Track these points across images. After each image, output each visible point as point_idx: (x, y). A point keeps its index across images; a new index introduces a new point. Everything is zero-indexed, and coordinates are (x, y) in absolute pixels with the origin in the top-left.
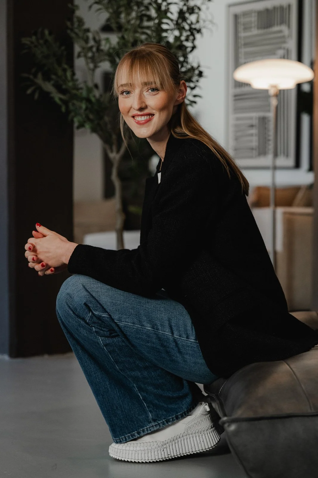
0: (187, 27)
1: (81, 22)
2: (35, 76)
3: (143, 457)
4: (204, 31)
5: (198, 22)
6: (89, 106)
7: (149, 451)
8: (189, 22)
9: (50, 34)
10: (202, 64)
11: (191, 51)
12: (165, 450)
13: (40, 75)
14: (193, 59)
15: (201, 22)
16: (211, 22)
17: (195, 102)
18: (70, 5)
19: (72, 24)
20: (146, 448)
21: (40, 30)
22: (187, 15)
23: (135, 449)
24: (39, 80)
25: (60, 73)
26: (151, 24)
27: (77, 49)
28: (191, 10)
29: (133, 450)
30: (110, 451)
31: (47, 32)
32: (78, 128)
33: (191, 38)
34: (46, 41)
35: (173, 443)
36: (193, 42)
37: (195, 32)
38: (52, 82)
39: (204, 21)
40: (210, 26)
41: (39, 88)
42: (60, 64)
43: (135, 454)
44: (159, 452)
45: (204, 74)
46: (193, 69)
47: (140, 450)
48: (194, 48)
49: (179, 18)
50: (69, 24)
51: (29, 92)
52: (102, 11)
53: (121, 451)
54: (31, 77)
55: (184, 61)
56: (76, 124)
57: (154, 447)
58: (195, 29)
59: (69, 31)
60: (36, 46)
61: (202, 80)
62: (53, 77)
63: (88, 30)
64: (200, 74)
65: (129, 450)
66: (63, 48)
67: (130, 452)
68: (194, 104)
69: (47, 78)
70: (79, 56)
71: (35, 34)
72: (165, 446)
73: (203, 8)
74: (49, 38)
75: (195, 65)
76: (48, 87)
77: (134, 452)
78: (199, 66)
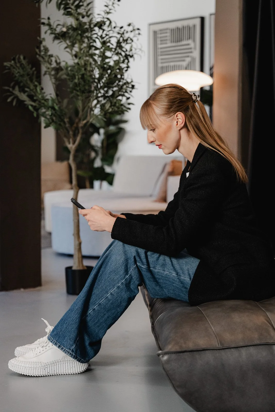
0: (123, 54)
1: (46, 50)
2: (14, 88)
3: (30, 372)
4: (135, 56)
5: (131, 50)
6: (54, 112)
7: (35, 368)
8: (124, 49)
9: (24, 58)
10: (134, 80)
11: (126, 70)
12: (46, 369)
13: (17, 88)
14: (127, 76)
15: (133, 49)
16: (140, 49)
17: (130, 109)
18: (38, 38)
19: (40, 51)
20: (33, 366)
21: (17, 57)
22: (123, 45)
23: (25, 366)
24: (16, 92)
25: (32, 87)
26: (97, 52)
27: (44, 69)
28: (126, 41)
29: (24, 366)
30: (9, 364)
31: (22, 57)
32: (45, 127)
33: (126, 61)
34: (21, 64)
35: (53, 365)
36: (127, 64)
37: (129, 57)
38: (26, 94)
39: (136, 49)
40: (140, 53)
41: (17, 97)
42: (31, 81)
43: (25, 369)
44: (42, 370)
45: (135, 87)
46: (127, 83)
47: (29, 367)
48: (128, 67)
49: (117, 46)
50: (37, 50)
51: (9, 100)
52: (62, 43)
53: (16, 365)
54: (11, 89)
55: (121, 78)
56: (43, 125)
57: (38, 366)
58: (129, 55)
59: (38, 56)
60: (14, 68)
61: (134, 91)
62: (26, 89)
63: (51, 56)
64: (133, 87)
65: (21, 366)
66: (34, 69)
67: (22, 367)
68: (129, 110)
69: (22, 90)
70: (45, 74)
71: (14, 59)
72: (46, 367)
73: (135, 39)
74: (24, 62)
75: (129, 81)
76: (23, 97)
77: (24, 368)
78: (132, 81)
